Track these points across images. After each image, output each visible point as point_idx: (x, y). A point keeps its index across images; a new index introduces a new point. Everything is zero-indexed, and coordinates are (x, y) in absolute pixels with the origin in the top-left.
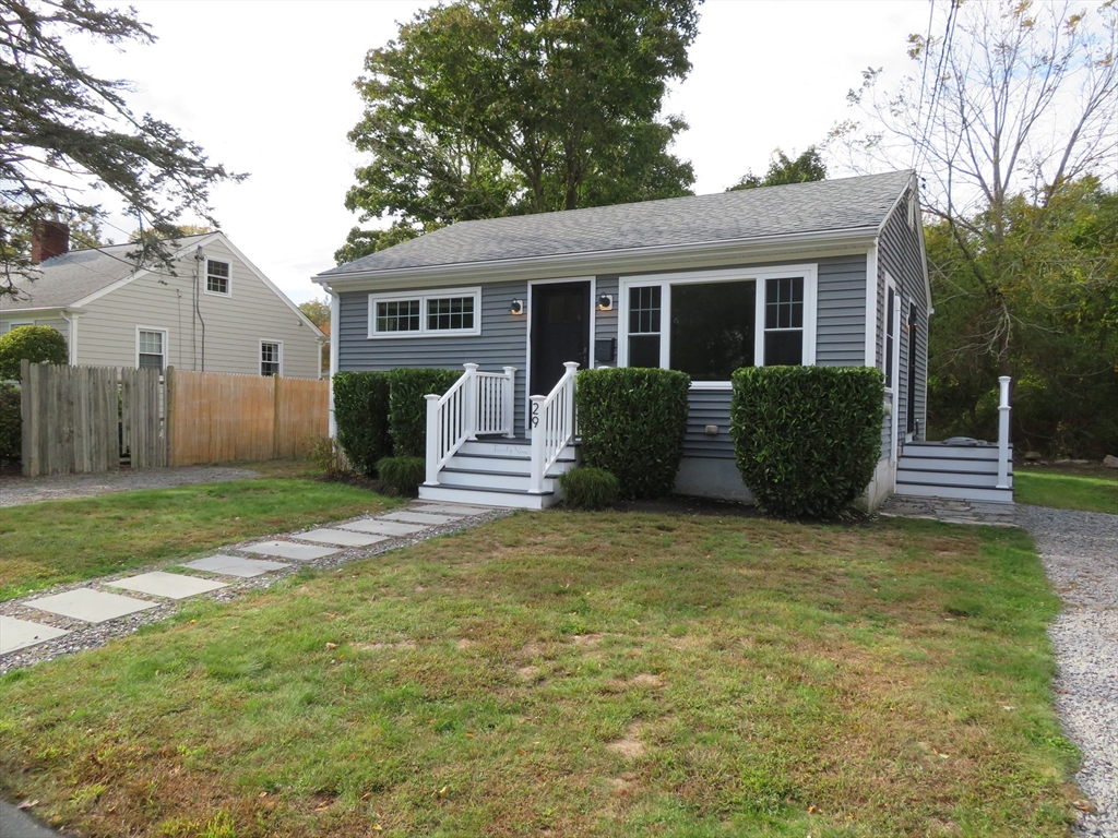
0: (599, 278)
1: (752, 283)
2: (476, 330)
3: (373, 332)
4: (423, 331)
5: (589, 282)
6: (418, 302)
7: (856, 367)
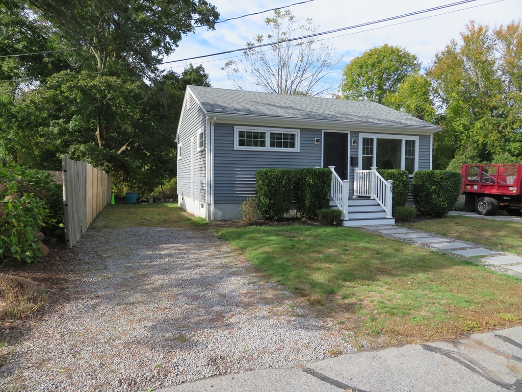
0: (352, 132)
1: (400, 141)
2: (297, 149)
3: (237, 147)
4: (267, 148)
5: (348, 134)
6: (265, 133)
7: (427, 170)
